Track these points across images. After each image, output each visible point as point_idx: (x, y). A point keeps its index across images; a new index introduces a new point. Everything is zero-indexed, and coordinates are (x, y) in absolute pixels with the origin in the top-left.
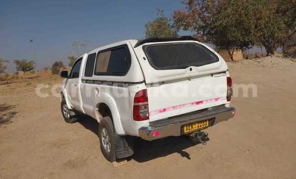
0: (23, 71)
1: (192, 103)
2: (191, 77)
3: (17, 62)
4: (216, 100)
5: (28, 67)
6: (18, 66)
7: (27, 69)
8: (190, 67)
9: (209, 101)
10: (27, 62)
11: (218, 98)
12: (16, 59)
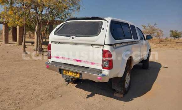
0: (174, 37)
1: (74, 60)
2: (76, 43)
3: (172, 31)
4: (93, 64)
5: (178, 35)
6: (172, 34)
7: (177, 36)
8: (73, 37)
9: (86, 62)
10: (178, 32)
11: (94, 63)
12: (172, 30)
